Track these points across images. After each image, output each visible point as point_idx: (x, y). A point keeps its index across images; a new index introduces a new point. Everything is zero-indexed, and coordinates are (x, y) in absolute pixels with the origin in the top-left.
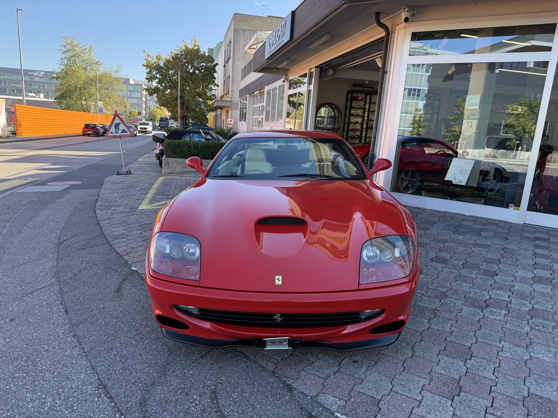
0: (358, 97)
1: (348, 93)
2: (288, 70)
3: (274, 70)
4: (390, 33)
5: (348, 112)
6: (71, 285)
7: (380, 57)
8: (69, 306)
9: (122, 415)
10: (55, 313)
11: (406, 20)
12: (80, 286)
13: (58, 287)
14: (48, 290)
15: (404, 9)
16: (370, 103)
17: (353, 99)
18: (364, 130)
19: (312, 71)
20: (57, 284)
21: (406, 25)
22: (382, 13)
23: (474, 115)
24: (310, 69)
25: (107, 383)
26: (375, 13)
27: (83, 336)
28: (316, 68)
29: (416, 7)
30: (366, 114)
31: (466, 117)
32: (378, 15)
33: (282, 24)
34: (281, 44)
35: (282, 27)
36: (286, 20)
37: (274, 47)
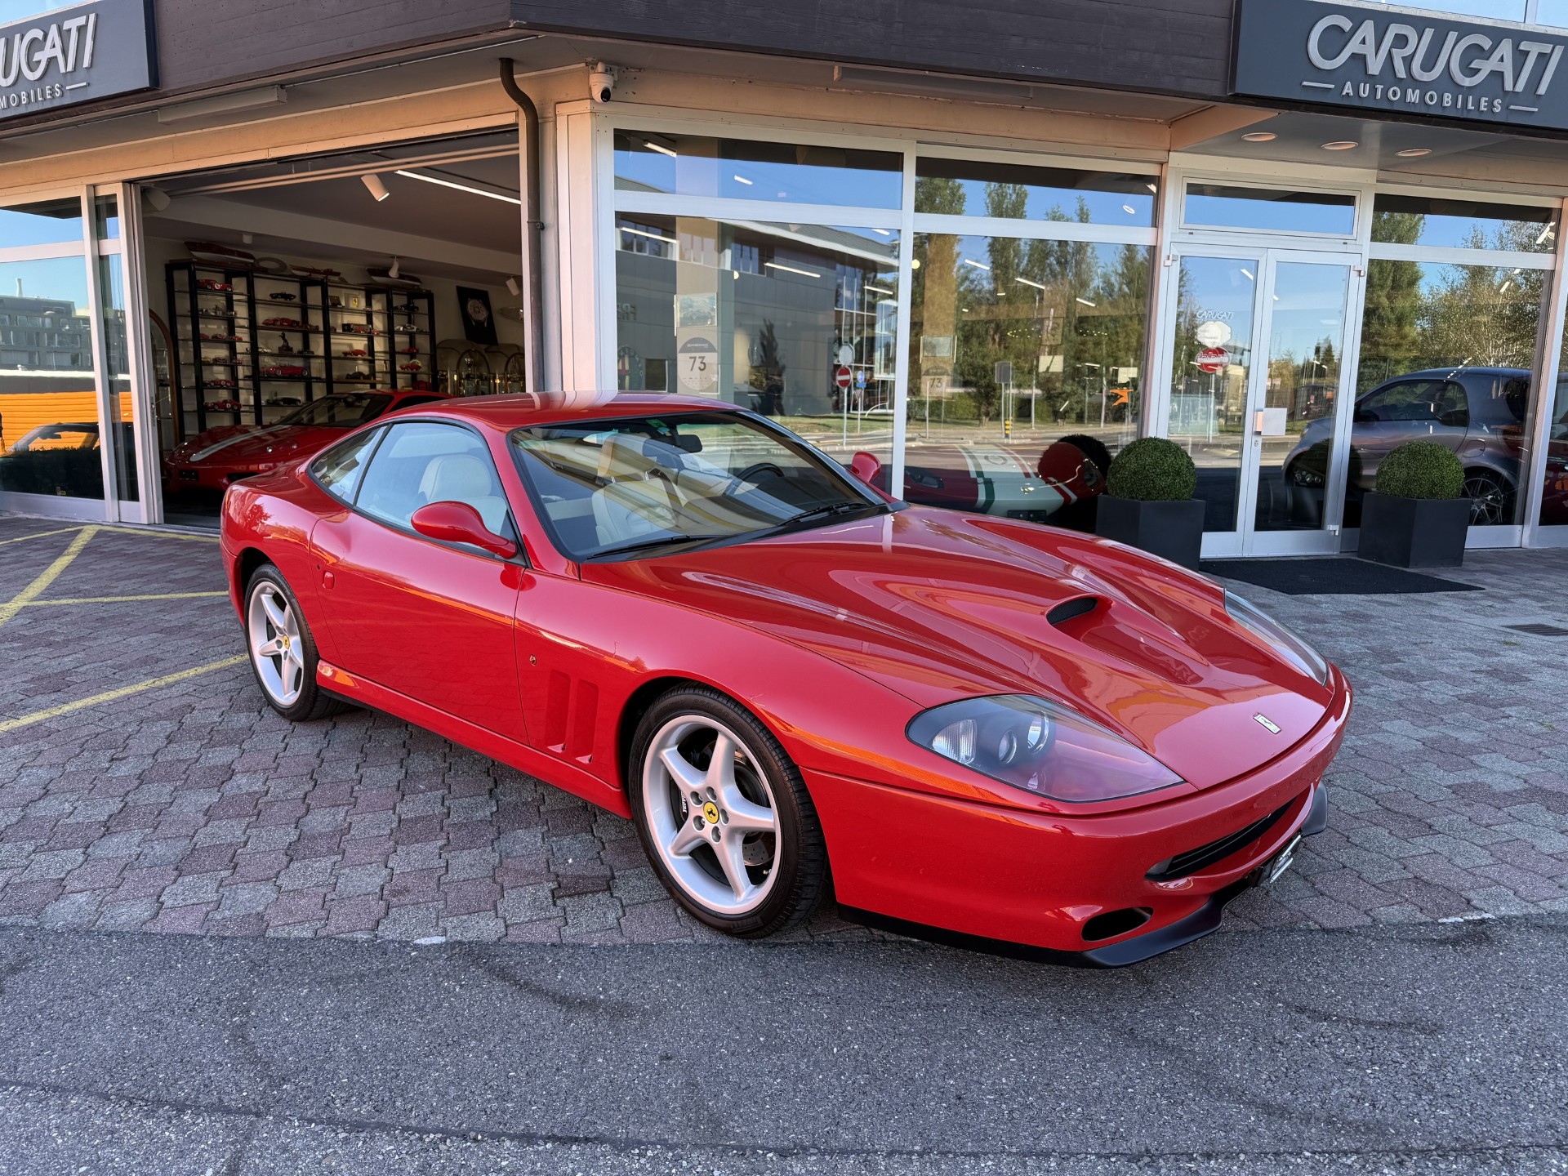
0: (210, 283)
1: (171, 267)
4: (540, 121)
5: (185, 329)
6: (342, 1088)
7: (377, 174)
8: (527, 1125)
9: (1298, 1154)
10: (541, 1166)
11: (606, 95)
12: (384, 1071)
13: (297, 1124)
14: (283, 1153)
15: (584, 65)
16: (252, 303)
17: (196, 288)
18: (241, 384)
19: (103, 191)
20: (265, 1122)
21: (597, 108)
22: (519, 62)
23: (705, 341)
24: (94, 186)
25: (1133, 1145)
26: (501, 59)
27: (813, 1135)
28: (128, 185)
29: (618, 64)
30: (243, 334)
31: (685, 344)
32: (507, 67)
33: (72, 24)
34: (67, 94)
35: (63, 34)
36: (97, 16)
37: (8, 98)
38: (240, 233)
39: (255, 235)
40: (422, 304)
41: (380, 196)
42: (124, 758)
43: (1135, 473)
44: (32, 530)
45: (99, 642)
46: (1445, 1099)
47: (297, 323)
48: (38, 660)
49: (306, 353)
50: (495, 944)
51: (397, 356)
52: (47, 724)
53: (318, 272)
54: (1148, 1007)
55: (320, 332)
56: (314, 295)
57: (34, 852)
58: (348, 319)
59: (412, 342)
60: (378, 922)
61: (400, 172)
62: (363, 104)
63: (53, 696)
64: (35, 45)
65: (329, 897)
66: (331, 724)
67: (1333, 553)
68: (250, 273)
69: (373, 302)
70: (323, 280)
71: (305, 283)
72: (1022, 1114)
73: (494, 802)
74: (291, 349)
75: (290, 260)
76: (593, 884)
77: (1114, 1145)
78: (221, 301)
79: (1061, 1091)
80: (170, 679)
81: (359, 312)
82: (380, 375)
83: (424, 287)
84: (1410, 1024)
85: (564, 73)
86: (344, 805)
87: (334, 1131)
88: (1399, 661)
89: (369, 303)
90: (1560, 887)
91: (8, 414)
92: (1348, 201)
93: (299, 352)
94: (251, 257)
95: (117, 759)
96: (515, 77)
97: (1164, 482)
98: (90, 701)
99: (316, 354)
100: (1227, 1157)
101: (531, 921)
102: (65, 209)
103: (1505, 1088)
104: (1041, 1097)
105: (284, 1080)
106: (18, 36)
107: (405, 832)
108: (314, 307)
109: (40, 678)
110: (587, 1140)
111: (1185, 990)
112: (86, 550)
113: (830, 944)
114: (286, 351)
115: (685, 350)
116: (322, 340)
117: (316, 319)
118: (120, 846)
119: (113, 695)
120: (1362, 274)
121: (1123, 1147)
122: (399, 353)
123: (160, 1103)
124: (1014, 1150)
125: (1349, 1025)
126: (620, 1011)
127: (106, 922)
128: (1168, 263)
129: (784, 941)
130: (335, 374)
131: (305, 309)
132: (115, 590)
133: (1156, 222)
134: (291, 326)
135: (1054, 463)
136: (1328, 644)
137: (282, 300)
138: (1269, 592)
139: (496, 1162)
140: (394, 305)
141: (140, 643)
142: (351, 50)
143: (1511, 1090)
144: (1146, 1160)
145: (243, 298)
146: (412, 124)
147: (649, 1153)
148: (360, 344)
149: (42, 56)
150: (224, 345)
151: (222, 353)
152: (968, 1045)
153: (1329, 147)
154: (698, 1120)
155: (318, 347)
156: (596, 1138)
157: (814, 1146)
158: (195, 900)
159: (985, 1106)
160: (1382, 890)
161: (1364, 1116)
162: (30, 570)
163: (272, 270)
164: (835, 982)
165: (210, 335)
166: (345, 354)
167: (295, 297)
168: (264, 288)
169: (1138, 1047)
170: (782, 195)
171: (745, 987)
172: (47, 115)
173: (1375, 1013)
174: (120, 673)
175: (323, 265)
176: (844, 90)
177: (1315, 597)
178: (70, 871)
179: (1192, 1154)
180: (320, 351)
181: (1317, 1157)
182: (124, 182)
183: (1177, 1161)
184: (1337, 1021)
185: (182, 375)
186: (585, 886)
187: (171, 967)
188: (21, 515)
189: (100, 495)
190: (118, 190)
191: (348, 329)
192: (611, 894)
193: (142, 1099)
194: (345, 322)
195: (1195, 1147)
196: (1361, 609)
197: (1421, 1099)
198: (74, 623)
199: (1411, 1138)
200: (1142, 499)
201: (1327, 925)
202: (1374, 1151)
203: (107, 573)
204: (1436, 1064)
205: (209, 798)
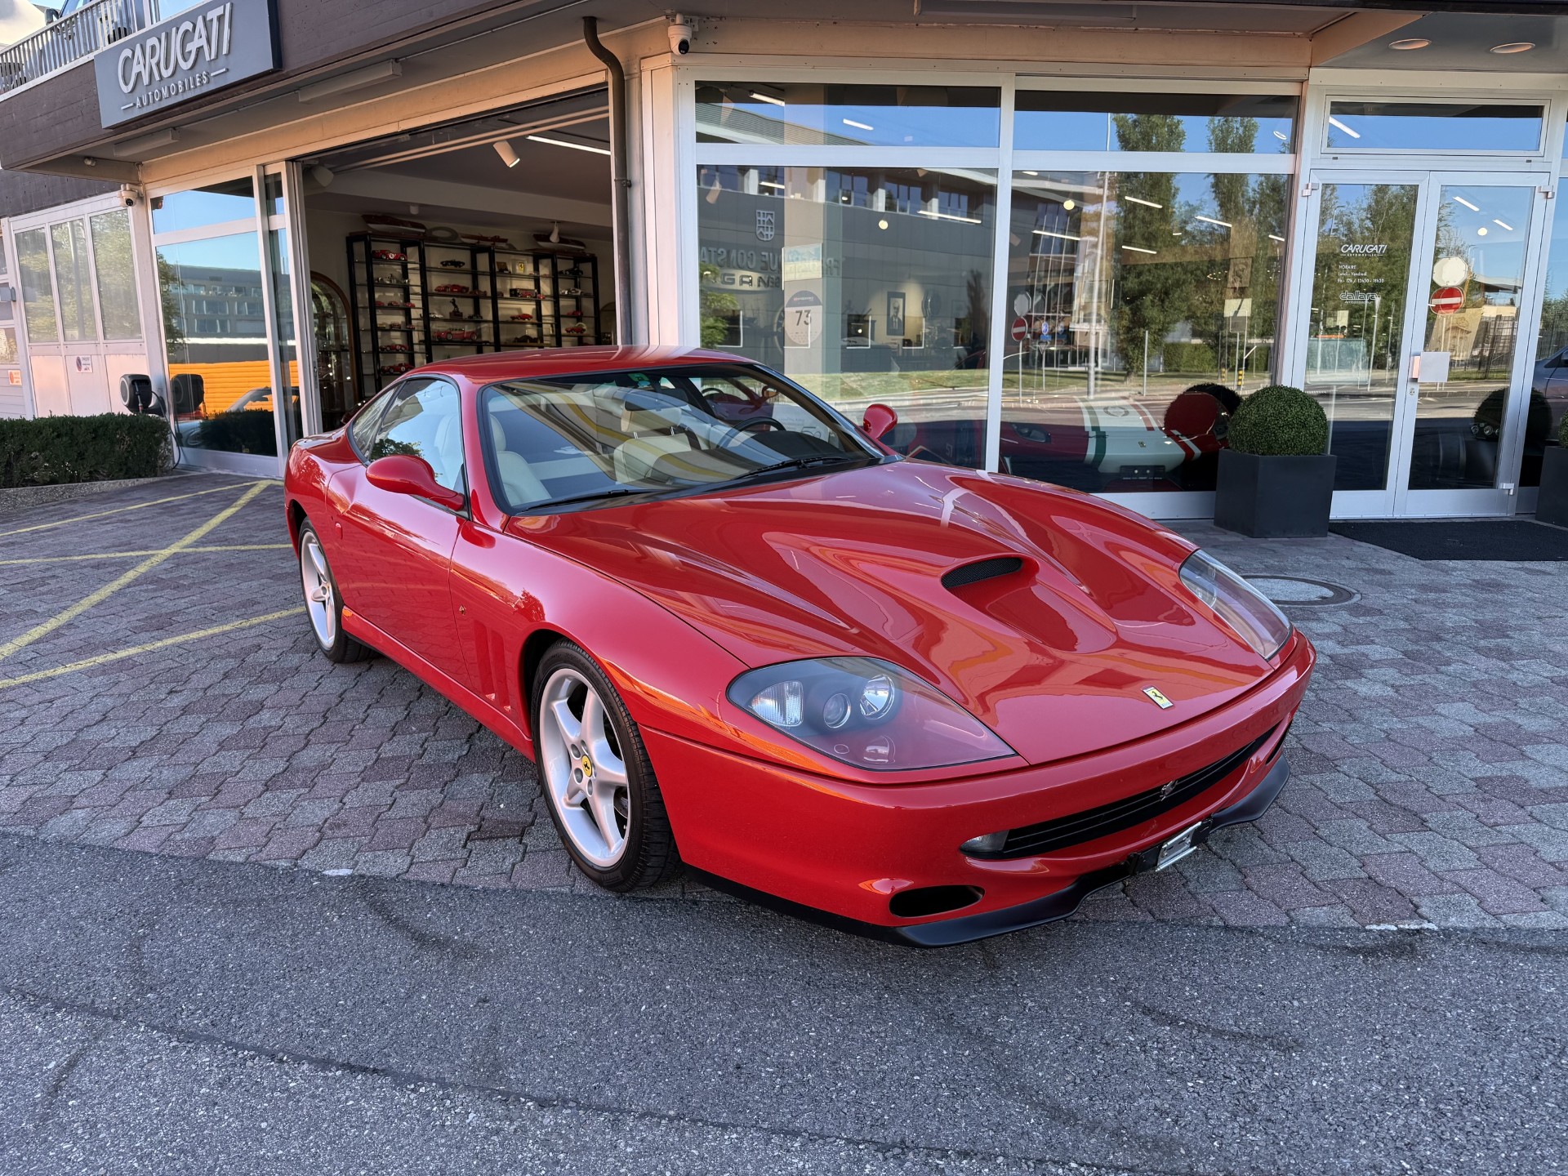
0: (385, 253)
1: (351, 240)
2: (140, 163)
3: (89, 163)
4: (625, 78)
5: (362, 297)
6: (194, 1002)
7: (508, 140)
8: (330, 1052)
9: (1063, 1164)
10: (322, 1091)
11: (684, 47)
12: (236, 990)
13: (142, 1029)
14: (118, 1055)
15: (664, 18)
16: (424, 271)
17: (372, 258)
18: (416, 348)
19: (271, 170)
20: (118, 1025)
21: (678, 61)
22: (602, 20)
23: (811, 294)
24: (264, 166)
25: (890, 1135)
26: (584, 18)
27: (580, 1088)
28: (290, 163)
29: (698, 14)
30: (416, 301)
31: (791, 299)
32: (591, 26)
33: (213, 15)
34: (212, 80)
35: (208, 23)
36: (232, 5)
37: (169, 88)
38: (407, 205)
39: (421, 206)
40: (586, 268)
41: (511, 162)
42: (181, 691)
43: (1255, 425)
44: (216, 484)
45: (217, 586)
46: (1264, 1123)
47: (467, 289)
48: (160, 601)
49: (476, 318)
50: (393, 880)
51: (562, 319)
52: (135, 659)
53: (486, 239)
54: (982, 993)
55: (487, 298)
56: (483, 261)
57: (65, 770)
58: (517, 284)
59: (578, 306)
60: (305, 852)
61: (531, 138)
62: (474, 72)
63: (155, 633)
64: (187, 37)
65: (277, 826)
66: (368, 666)
67: (1506, 514)
68: (421, 241)
69: (541, 267)
70: (490, 247)
71: (475, 251)
72: (793, 1090)
73: (467, 746)
74: (461, 314)
75: (460, 229)
76: (510, 829)
77: (870, 1132)
78: (397, 269)
79: (844, 1070)
80: (254, 621)
81: (529, 277)
82: (548, 338)
83: (588, 251)
84: (1265, 1038)
85: (646, 27)
86: (339, 742)
87: (169, 1039)
88: (1508, 636)
89: (536, 269)
90: (1542, 900)
91: (208, 380)
92: (1535, 112)
93: (470, 317)
94: (422, 227)
95: (176, 692)
96: (599, 36)
97: (1286, 435)
98: (180, 639)
99: (484, 318)
100: (983, 1159)
101: (435, 860)
102: (241, 187)
103: (1342, 1119)
104: (822, 1075)
105: (152, 989)
106: (174, 29)
107: (377, 770)
108: (483, 274)
109: (154, 617)
110: (375, 1071)
111: (1032, 978)
112: (253, 502)
113: (695, 903)
114: (456, 316)
115: (791, 304)
116: (490, 306)
117: (485, 285)
118: (134, 771)
119: (202, 633)
120: (1550, 195)
121: (879, 1135)
122: (564, 316)
123: (45, 999)
124: (765, 1126)
125: (1195, 1032)
126: (466, 951)
127: (90, 838)
128: (1307, 192)
129: (655, 897)
130: (503, 338)
131: (475, 274)
132: (255, 540)
133: (1294, 147)
134: (462, 292)
135: (1179, 417)
136: (1429, 616)
137: (453, 267)
138: (1399, 557)
139: (286, 1082)
140: (559, 270)
141: (249, 587)
142: (432, 19)
143: (1348, 1122)
144: (897, 1151)
145: (417, 266)
146: (517, 89)
147: (422, 1090)
148: (528, 308)
149: (192, 47)
150: (401, 312)
151: (399, 319)
152: (776, 1014)
153: (1498, 50)
154: (482, 1063)
155: (487, 313)
156: (383, 1070)
157: (576, 1100)
158: (168, 822)
159: (760, 1077)
160: (1321, 889)
161: (1159, 1132)
162: (197, 520)
163: (442, 238)
164: (679, 940)
165: (386, 303)
166: (513, 318)
167: (464, 264)
168: (435, 257)
169: (949, 1034)
170: (909, 139)
171: (591, 939)
172: (200, 101)
173: (1231, 1022)
174: (222, 613)
175: (490, 232)
176: (935, 25)
177: (1451, 563)
178: (84, 790)
179: (947, 1151)
180: (490, 317)
181: (1082, 1169)
182: (287, 160)
183: (928, 1155)
184: (1183, 1026)
185: (362, 341)
186: (502, 830)
187: (114, 880)
188: (215, 471)
189: (273, 452)
190: (281, 168)
191: (515, 294)
192: (521, 840)
193: (34, 995)
194: (514, 287)
195: (954, 1144)
196: (1500, 578)
197: (1235, 1120)
198: (207, 568)
199: (1200, 1161)
200: (1263, 454)
201: (1232, 921)
202: (1152, 1171)
203: (258, 523)
204: (1274, 1084)
205: (228, 730)
